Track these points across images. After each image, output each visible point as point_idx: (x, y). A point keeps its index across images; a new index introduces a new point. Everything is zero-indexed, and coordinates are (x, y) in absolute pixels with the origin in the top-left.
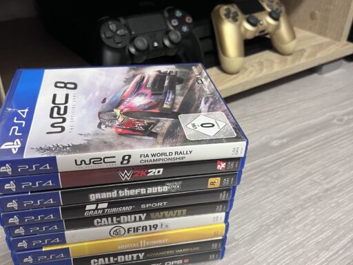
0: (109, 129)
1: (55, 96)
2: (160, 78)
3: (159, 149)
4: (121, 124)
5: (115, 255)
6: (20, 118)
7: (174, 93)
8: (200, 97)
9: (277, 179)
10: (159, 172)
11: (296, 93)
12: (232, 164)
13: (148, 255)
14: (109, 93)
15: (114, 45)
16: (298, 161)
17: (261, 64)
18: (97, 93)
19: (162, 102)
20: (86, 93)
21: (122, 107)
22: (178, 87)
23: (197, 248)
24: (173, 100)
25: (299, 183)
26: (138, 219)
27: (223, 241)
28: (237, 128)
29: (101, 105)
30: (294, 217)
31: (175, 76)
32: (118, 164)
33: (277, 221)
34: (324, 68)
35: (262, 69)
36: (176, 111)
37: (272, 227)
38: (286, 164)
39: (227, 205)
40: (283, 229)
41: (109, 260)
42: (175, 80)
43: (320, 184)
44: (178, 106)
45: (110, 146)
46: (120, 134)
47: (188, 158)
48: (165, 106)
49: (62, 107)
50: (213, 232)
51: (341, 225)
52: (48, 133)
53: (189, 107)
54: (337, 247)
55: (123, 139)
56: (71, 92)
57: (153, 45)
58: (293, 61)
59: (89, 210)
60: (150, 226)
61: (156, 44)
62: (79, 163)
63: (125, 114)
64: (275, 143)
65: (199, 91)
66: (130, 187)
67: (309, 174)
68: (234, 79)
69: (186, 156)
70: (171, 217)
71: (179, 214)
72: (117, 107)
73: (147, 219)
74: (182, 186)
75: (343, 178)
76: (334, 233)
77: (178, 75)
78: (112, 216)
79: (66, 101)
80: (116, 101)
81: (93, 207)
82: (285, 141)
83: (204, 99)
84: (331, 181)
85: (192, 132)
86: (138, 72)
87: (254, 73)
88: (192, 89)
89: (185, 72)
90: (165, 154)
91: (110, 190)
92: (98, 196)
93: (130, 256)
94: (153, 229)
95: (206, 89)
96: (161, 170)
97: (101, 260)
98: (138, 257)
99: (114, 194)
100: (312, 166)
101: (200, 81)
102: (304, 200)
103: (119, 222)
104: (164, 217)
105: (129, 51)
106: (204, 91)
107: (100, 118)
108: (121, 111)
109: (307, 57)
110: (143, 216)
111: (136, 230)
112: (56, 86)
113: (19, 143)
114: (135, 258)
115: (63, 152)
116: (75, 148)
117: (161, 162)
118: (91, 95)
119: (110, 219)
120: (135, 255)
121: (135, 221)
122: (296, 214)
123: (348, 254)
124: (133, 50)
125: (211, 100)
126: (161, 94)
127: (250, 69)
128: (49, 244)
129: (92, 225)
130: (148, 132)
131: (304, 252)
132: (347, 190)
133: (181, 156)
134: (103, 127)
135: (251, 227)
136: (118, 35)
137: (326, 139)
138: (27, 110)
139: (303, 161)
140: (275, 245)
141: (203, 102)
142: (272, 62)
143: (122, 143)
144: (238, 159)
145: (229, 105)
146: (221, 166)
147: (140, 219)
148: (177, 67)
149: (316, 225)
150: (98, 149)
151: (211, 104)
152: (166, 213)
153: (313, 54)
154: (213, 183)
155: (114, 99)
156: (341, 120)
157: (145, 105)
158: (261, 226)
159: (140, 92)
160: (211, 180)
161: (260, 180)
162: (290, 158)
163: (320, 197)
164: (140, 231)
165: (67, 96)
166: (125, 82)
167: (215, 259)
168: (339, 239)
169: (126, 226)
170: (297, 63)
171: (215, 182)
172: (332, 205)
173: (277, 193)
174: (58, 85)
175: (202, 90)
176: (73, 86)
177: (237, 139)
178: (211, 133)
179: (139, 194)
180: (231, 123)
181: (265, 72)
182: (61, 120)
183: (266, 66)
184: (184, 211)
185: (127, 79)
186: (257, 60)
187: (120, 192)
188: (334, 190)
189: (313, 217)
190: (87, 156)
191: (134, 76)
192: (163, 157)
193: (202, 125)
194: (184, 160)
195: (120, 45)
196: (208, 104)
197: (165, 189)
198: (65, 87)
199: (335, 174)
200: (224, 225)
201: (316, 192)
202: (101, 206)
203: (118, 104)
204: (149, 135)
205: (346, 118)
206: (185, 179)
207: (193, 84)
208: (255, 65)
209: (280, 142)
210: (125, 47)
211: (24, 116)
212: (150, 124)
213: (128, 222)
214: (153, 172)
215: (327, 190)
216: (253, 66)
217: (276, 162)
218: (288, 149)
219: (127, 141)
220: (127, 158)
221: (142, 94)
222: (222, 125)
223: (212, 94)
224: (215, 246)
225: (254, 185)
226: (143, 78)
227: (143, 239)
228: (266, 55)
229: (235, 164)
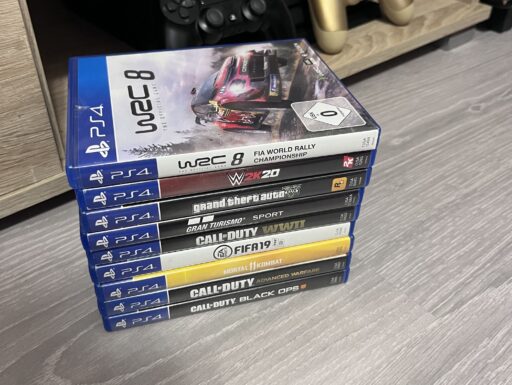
0: (210, 126)
1: (130, 88)
2: (256, 60)
3: (276, 144)
4: (223, 118)
5: (219, 283)
6: (96, 117)
7: (279, 77)
8: (313, 81)
9: (402, 186)
10: (275, 173)
11: (416, 76)
12: (360, 160)
13: (259, 281)
14: (196, 82)
15: (181, 22)
16: (427, 163)
17: (369, 38)
18: (182, 83)
19: (266, 90)
20: (169, 82)
21: (218, 98)
22: (282, 70)
23: (317, 270)
24: (280, 86)
25: (431, 189)
26: (247, 235)
27: (347, 259)
28: (365, 114)
29: (192, 96)
30: (427, 229)
31: (275, 56)
32: (228, 165)
33: (408, 236)
34: (451, 39)
35: (371, 46)
36: (286, 99)
37: (403, 242)
38: (413, 167)
39: (352, 213)
40: (416, 245)
41: (212, 290)
42: (277, 62)
43: (456, 188)
44: (287, 93)
45: (218, 143)
46: (226, 129)
47: (311, 154)
48: (271, 94)
49: (144, 101)
50: (335, 248)
51: (486, 236)
52: (137, 132)
53: (302, 92)
54: (483, 260)
55: (230, 135)
56: (148, 83)
57: (229, 19)
58: (411, 33)
59: (192, 226)
60: (262, 243)
61: (233, 17)
62: (183, 165)
63: (224, 105)
64: (396, 142)
65: (309, 72)
66: (240, 194)
67: (442, 177)
68: (338, 59)
69: (308, 151)
70: (287, 230)
71: (297, 226)
72: (212, 98)
73: (259, 234)
74: (301, 190)
75: (485, 180)
76: (479, 245)
77: (278, 55)
78: (217, 231)
79: (147, 95)
80: (208, 91)
81: (197, 220)
82: (408, 138)
83: (317, 83)
84: (470, 185)
85: (312, 122)
86: (226, 54)
87: (361, 52)
88: (299, 71)
89: (287, 51)
90: (283, 150)
91: (218, 198)
92: (203, 206)
93: (237, 283)
94: (265, 247)
95: (318, 71)
96: (278, 170)
97: (203, 290)
98: (246, 283)
99: (221, 203)
100: (444, 168)
101: (307, 61)
102: (439, 209)
103: (226, 240)
104: (278, 231)
105: (200, 28)
106: (315, 73)
107: (195, 112)
108: (219, 102)
109: (430, 27)
110: (254, 231)
111: (245, 249)
112: (127, 76)
113: (106, 145)
114: (243, 286)
115: (164, 152)
116: (177, 148)
117: (278, 160)
118: (175, 85)
119: (214, 236)
120: (243, 282)
121: (244, 238)
122: (431, 226)
123: (497, 267)
124: (204, 26)
125: (326, 83)
126: (263, 80)
127: (356, 46)
128: (141, 272)
129: (194, 246)
130: (259, 126)
131: (443, 270)
132: (491, 194)
133: (302, 151)
134: (202, 122)
135: (376, 245)
136: (184, 7)
137: (459, 133)
138: (101, 107)
139: (433, 162)
140: (408, 263)
141: (317, 87)
142: (383, 35)
143: (231, 140)
144: (369, 151)
145: (349, 88)
146: (348, 163)
147: (251, 236)
148: (275, 45)
149: (455, 237)
150: (204, 147)
151: (328, 88)
152: (281, 225)
153: (437, 22)
154: (337, 185)
155: (206, 89)
156: (478, 108)
157: (246, 93)
158: (389, 243)
159: (235, 78)
160: (335, 181)
161: (381, 188)
162: (417, 160)
163: (459, 204)
164: (249, 251)
165: (145, 87)
166: (213, 67)
167: (338, 283)
168: (485, 251)
169: (233, 245)
170: (416, 36)
171: (340, 184)
172: (474, 213)
173: (404, 203)
174: (130, 74)
175: (312, 72)
176: (148, 75)
177: (367, 127)
178: (335, 122)
179: (252, 203)
180: (357, 109)
181: (376, 49)
182: (148, 117)
183: (376, 41)
184: (303, 222)
185: (214, 63)
186: (364, 34)
187: (229, 200)
188: (476, 194)
189: (452, 228)
190: (191, 156)
191: (223, 59)
192: (281, 154)
193: (322, 114)
194: (306, 157)
195: (187, 21)
196: (324, 89)
197: (281, 194)
198: (139, 77)
199: (475, 175)
200: (349, 239)
201: (454, 198)
202: (205, 220)
203: (213, 94)
204: (260, 129)
205: (483, 105)
206: (304, 182)
207: (300, 66)
208: (361, 40)
209: (402, 140)
210: (193, 24)
211: (101, 115)
212: (258, 116)
213: (236, 239)
214: (269, 174)
215: (467, 195)
216: (358, 43)
217: (400, 165)
218: (413, 149)
219: (237, 137)
220: (238, 156)
221: (239, 81)
222: (346, 112)
223: (326, 76)
224: (338, 266)
225: (375, 195)
226: (234, 62)
227: (253, 260)
228: (375, 27)
229: (364, 159)
